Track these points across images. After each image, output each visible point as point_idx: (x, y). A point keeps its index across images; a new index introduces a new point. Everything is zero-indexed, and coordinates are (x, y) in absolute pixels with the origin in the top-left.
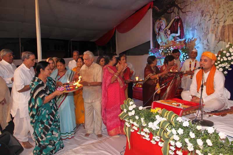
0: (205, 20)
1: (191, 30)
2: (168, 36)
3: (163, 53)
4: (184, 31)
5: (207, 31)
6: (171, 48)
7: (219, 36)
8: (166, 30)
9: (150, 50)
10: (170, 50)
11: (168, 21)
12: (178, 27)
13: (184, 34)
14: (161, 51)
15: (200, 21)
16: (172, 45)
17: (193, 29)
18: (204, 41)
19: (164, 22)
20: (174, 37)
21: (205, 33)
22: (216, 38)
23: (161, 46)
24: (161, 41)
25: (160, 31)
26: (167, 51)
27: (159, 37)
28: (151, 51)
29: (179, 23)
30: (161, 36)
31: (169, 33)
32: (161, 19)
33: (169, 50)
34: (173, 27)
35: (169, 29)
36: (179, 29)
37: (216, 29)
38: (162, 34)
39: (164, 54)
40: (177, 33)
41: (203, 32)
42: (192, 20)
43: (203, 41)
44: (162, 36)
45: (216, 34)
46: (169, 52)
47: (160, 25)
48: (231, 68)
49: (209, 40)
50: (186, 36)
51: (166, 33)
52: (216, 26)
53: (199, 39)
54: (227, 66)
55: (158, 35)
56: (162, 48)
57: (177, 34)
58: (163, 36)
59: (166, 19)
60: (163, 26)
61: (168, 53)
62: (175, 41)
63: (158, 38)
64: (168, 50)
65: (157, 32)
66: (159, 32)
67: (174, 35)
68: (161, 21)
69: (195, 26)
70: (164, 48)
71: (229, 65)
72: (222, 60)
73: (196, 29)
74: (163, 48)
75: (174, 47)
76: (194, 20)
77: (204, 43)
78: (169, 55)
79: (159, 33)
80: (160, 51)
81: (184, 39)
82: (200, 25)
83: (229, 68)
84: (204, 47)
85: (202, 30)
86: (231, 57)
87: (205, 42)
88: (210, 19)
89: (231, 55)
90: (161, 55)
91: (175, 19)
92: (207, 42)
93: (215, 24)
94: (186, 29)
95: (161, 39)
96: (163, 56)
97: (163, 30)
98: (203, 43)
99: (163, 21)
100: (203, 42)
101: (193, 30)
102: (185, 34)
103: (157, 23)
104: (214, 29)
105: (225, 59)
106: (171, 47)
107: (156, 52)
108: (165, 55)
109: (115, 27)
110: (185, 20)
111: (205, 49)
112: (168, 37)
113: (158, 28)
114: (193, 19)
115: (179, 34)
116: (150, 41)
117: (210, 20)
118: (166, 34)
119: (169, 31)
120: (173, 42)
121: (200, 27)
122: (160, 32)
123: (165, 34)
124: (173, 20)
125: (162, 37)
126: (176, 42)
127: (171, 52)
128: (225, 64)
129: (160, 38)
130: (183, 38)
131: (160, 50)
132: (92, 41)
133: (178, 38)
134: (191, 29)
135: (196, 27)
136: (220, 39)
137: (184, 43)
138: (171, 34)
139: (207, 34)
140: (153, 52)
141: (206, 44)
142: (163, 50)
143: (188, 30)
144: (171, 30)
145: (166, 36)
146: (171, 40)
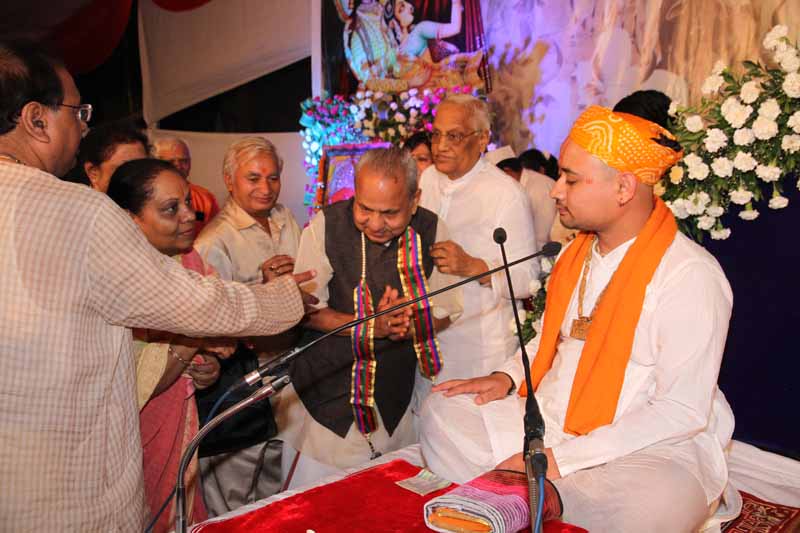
1: (515, 7)
2: (400, 36)
3: (369, 124)
4: (479, 12)
5: (593, 15)
6: (410, 97)
7: (651, 41)
8: (392, 1)
9: (308, 103)
10: (406, 106)
13: (480, 24)
14: (362, 115)
16: (418, 81)
18: (580, 64)
20: (431, 43)
21: (584, 25)
22: (638, 51)
23: (362, 86)
24: (365, 61)
25: (361, 7)
26: (392, 113)
27: (355, 34)
28: (313, 110)
31: (406, 16)
33: (401, 109)
38: (371, 20)
39: (376, 131)
40: (446, 18)
41: (576, 20)
43: (576, 65)
45: (638, 32)
46: (400, 117)
48: (725, 227)
49: (600, 63)
50: (492, 35)
51: (394, 16)
53: (555, 57)
54: (704, 213)
55: (353, 27)
56: (365, 98)
57: (446, 26)
58: (379, 33)
61: (395, 125)
62: (436, 65)
63: (349, 45)
64: (394, 106)
65: (344, 14)
66: (355, 10)
67: (429, 28)
70: (378, 95)
71: (720, 211)
72: (676, 176)
73: (540, 3)
74: (372, 97)
75: (426, 92)
77: (579, 79)
78: (398, 133)
79: (354, 16)
80: (357, 113)
81: (480, 54)
83: (715, 227)
84: (577, 99)
85: (569, 8)
86: (732, 159)
89: (731, 141)
90: (359, 135)
92: (593, 75)
95: (368, 49)
96: (371, 139)
97: (373, 3)
98: (574, 79)
100: (573, 74)
101: (528, 5)
102: (486, 25)
104: (628, 4)
105: (698, 170)
106: (413, 92)
107: (335, 116)
108: (381, 134)
111: (582, 107)
112: (399, 42)
115: (453, 28)
116: (309, 58)
118: (394, 21)
119: (409, 6)
120: (425, 66)
122: (363, 11)
123: (387, 21)
125: (371, 36)
126: (440, 69)
127: (412, 121)
128: (696, 202)
130: (475, 49)
131: (353, 109)
133: (451, 47)
136: (655, 58)
137: (479, 74)
138: (416, 22)
139: (592, 30)
140: (323, 116)
141: (589, 86)
142: (368, 106)
143: (499, 5)
144: (418, 4)
145: (392, 36)
146: (417, 55)
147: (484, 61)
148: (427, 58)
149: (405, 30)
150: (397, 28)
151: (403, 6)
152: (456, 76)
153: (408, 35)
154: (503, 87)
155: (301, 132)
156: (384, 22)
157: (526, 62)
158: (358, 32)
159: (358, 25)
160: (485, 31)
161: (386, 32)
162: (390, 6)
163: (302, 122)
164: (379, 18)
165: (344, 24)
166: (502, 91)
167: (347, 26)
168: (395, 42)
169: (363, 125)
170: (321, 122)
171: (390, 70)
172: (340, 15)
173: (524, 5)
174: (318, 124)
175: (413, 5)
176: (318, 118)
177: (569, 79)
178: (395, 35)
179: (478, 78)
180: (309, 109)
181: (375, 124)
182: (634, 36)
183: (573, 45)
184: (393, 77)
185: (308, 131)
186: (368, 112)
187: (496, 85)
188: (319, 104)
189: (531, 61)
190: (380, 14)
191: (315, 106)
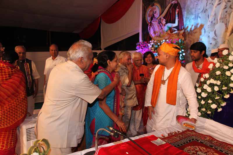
0: (212, 4)
1: (193, 19)
2: (162, 27)
3: (153, 48)
4: (183, 20)
5: (214, 20)
8: (160, 19)
9: (138, 43)
11: (163, 7)
12: (175, 14)
14: (151, 46)
15: (206, 5)
17: (195, 16)
18: (211, 33)
19: (157, 9)
20: (170, 29)
21: (212, 22)
22: (227, 28)
25: (153, 20)
27: (151, 27)
29: (177, 10)
30: (153, 26)
31: (164, 22)
32: (154, 5)
34: (169, 14)
35: (164, 18)
36: (177, 17)
37: (228, 16)
38: (155, 23)
39: (154, 50)
41: (210, 21)
42: (195, 6)
43: (209, 33)
44: (155, 26)
45: (228, 24)
47: (153, 12)
49: (216, 32)
51: (161, 22)
52: (228, 12)
53: (204, 31)
55: (150, 25)
56: (152, 42)
58: (157, 27)
59: (160, 5)
60: (156, 14)
62: (171, 34)
66: (151, 21)
67: (170, 25)
68: (154, 7)
69: (198, 13)
73: (200, 17)
76: (197, 5)
79: (151, 23)
81: (183, 31)
82: (205, 12)
84: (210, 41)
85: (207, 18)
87: (212, 35)
88: (220, 2)
91: (172, 4)
92: (214, 35)
93: (226, 10)
94: (186, 18)
95: (154, 30)
97: (156, 19)
98: (209, 36)
99: (156, 7)
100: (209, 35)
103: (149, 11)
104: (224, 16)
107: (145, 47)
108: (156, 51)
109: (100, 15)
110: (185, 5)
111: (211, 44)
112: (162, 29)
113: (150, 17)
114: (196, 3)
116: (139, 33)
117: (219, 4)
119: (164, 20)
120: (168, 34)
121: (205, 14)
122: (153, 21)
123: (159, 24)
124: (169, 5)
125: (155, 28)
129: (152, 30)
131: (149, 45)
132: (75, 32)
133: (176, 29)
134: (193, 16)
135: (200, 15)
136: (232, 30)
137: (183, 36)
138: (166, 23)
139: (214, 24)
140: (142, 47)
141: (213, 38)
142: (153, 44)
143: (188, 18)
144: (167, 19)
145: (160, 27)
146: (166, 31)
147: (184, 32)
148: (169, 32)
149: (164, 26)
150: (162, 25)
151: (163, 20)
152: (177, 37)
153: (164, 27)
154: (189, 39)
155: (136, 51)
156: (158, 24)
157: (196, 32)
158: (152, 27)
159: (152, 25)
160: (185, 25)
161: (159, 26)
162: (160, 20)
163: (136, 48)
164: (157, 23)
165: (148, 25)
166: (189, 40)
167: (149, 25)
168: (161, 28)
169: (151, 49)
170: (141, 48)
171: (160, 35)
172: (147, 23)
173: (195, 18)
174: (140, 49)
175: (166, 19)
176: (140, 47)
177: (207, 37)
178: (161, 27)
179: (182, 37)
180: (138, 45)
181: (154, 48)
182: (226, 24)
183: (209, 28)
184: (160, 37)
185: (138, 50)
186: (153, 46)
187: (187, 38)
188: (141, 44)
189: (197, 32)
190: (157, 22)
191: (140, 44)
